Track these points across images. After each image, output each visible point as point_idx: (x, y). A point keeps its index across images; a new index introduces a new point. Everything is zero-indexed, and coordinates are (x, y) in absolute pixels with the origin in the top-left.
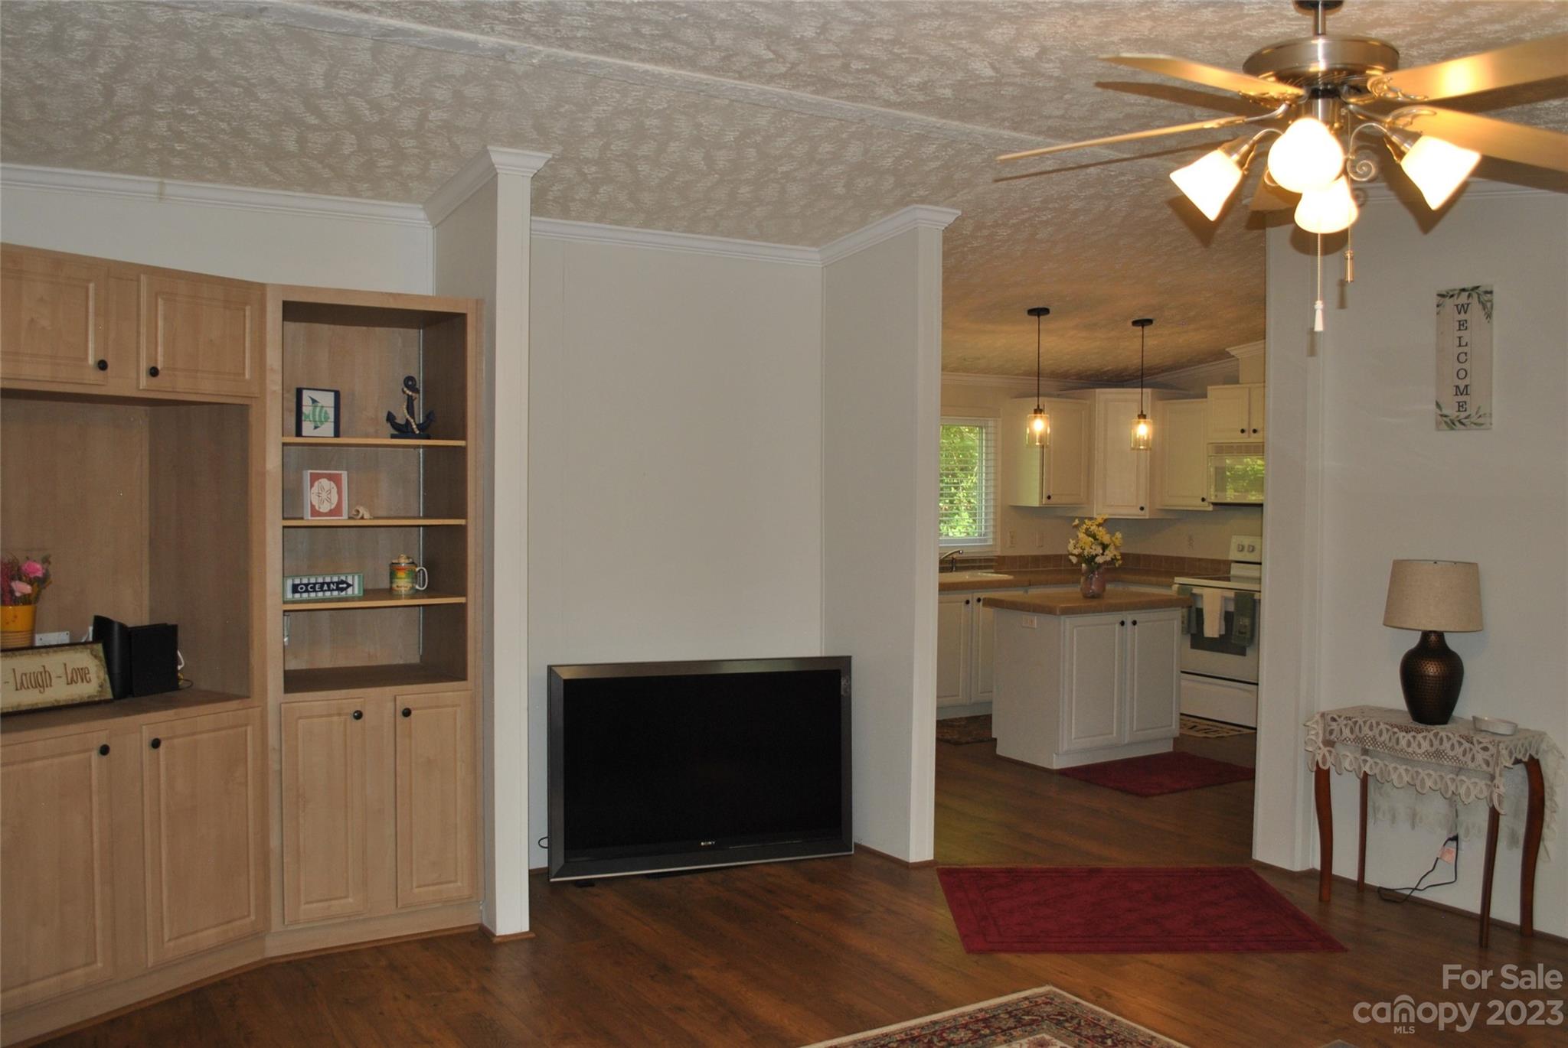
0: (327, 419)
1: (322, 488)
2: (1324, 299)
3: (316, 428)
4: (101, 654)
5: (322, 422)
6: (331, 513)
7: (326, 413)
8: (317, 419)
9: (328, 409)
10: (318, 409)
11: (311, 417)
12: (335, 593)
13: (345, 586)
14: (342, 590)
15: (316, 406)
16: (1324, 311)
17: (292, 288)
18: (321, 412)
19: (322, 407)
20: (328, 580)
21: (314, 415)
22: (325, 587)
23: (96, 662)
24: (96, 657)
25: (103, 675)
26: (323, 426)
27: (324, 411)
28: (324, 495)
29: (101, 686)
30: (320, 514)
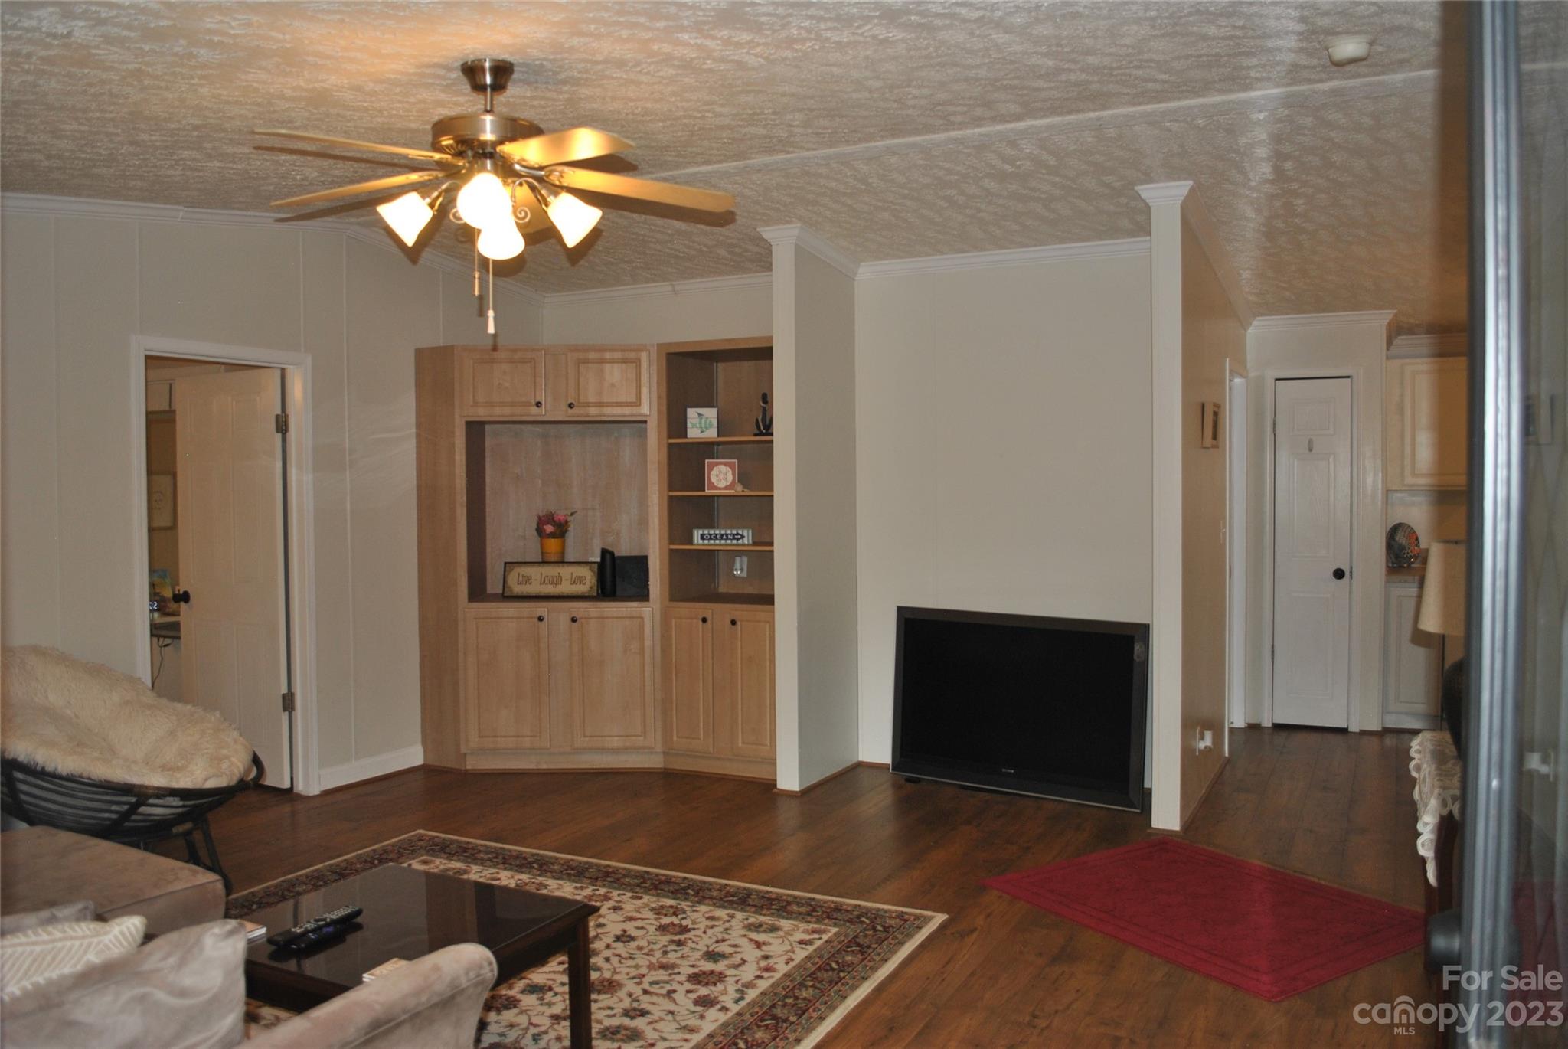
0: (711, 426)
1: (720, 472)
2: (494, 309)
3: (702, 432)
4: (596, 570)
5: (707, 428)
6: (726, 488)
7: (710, 422)
8: (703, 426)
9: (712, 420)
10: (703, 420)
11: (698, 426)
12: (734, 542)
13: (739, 537)
14: (738, 539)
15: (702, 418)
16: (495, 318)
17: (670, 344)
18: (705, 422)
19: (707, 418)
20: (729, 532)
21: (700, 423)
22: (724, 537)
23: (592, 574)
24: (592, 571)
25: (594, 581)
26: (708, 431)
27: (708, 422)
28: (721, 476)
29: (591, 588)
30: (717, 488)
